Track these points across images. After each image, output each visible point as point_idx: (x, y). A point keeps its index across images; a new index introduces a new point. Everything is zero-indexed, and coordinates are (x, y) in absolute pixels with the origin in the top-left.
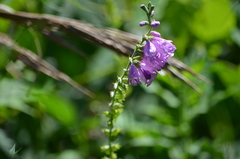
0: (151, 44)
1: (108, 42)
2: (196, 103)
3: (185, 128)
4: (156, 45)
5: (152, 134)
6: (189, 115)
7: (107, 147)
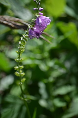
7: (17, 67)
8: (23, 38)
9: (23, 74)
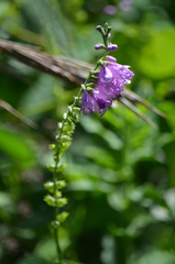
0: (107, 69)
1: (56, 69)
2: (140, 146)
3: (127, 172)
4: (113, 70)
5: (91, 178)
6: (131, 158)
7: (51, 184)
8: (70, 114)
9: (64, 201)
